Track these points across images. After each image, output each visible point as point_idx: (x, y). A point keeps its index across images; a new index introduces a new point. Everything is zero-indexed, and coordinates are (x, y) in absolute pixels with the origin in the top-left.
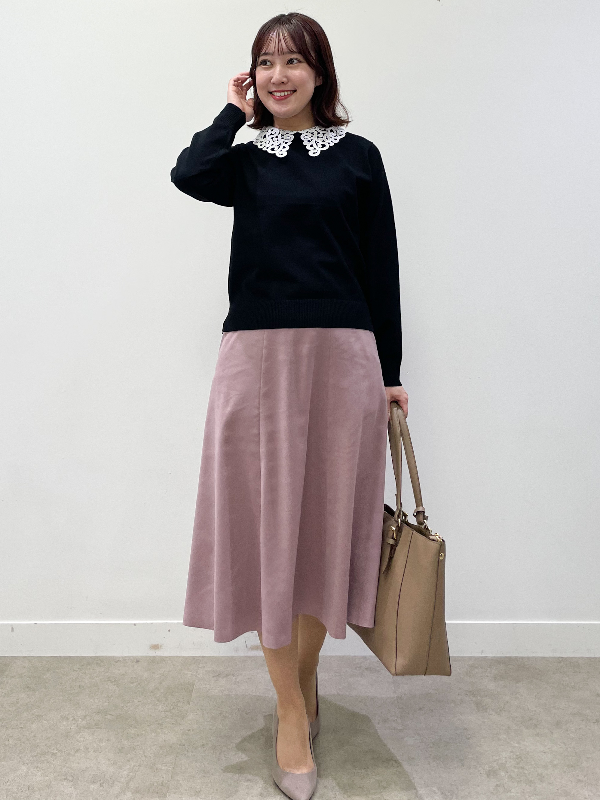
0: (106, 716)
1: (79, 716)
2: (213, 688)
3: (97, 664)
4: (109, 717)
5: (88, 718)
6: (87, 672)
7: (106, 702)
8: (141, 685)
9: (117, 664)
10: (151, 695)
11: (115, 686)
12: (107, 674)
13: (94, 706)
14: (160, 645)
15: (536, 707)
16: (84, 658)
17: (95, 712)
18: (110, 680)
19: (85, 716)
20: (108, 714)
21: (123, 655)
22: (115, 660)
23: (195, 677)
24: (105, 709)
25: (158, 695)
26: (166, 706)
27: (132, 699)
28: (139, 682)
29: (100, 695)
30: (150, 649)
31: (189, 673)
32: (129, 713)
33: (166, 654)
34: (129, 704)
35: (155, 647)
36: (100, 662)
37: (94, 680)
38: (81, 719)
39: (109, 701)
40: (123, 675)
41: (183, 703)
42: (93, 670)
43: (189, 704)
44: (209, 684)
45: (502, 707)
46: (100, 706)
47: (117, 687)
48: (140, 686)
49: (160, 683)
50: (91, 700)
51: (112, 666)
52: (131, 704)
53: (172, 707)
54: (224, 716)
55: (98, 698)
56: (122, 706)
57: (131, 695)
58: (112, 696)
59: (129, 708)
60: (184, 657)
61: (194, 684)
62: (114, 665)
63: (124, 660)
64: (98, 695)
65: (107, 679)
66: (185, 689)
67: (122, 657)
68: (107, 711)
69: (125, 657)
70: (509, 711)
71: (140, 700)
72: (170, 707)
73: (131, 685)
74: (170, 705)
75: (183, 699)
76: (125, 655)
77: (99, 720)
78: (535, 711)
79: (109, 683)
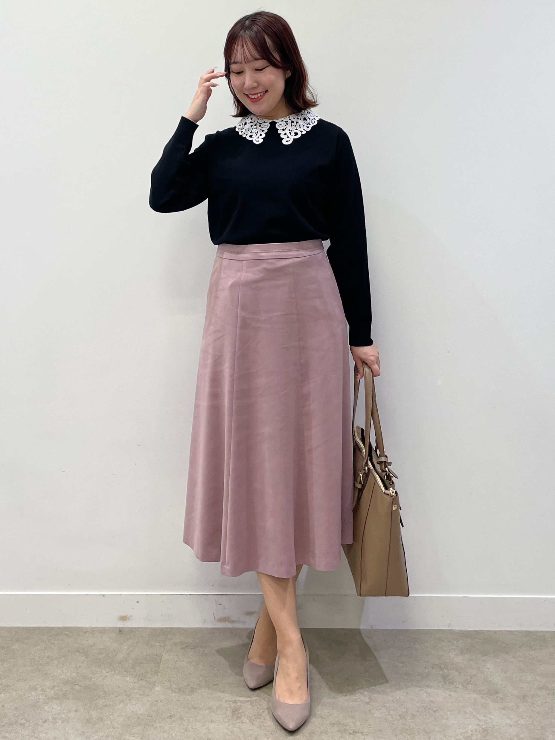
0: (74, 687)
1: (47, 686)
2: (181, 660)
3: (66, 635)
4: (77, 687)
5: (56, 689)
6: (55, 642)
7: (74, 673)
8: (109, 655)
9: (85, 635)
10: (119, 666)
11: (84, 657)
12: (76, 645)
13: (63, 677)
14: (128, 616)
15: (502, 680)
16: (52, 628)
17: (63, 683)
18: (78, 651)
19: (54, 686)
20: (76, 685)
21: (91, 626)
22: (85, 631)
23: (163, 648)
24: (73, 680)
25: (126, 666)
26: (134, 677)
27: (100, 670)
28: (107, 653)
29: (69, 666)
30: (118, 620)
31: (157, 644)
32: (97, 683)
33: (135, 625)
34: (97, 675)
35: (124, 618)
36: (69, 633)
37: (62, 651)
38: (49, 690)
39: (77, 672)
40: (91, 646)
41: (152, 674)
42: (62, 640)
43: (157, 675)
44: (177, 655)
45: (469, 681)
46: (69, 677)
47: (86, 657)
48: (108, 657)
49: (129, 654)
50: (59, 671)
51: (81, 637)
52: (99, 674)
53: (140, 678)
54: (191, 687)
55: (66, 669)
56: (90, 677)
57: (99, 666)
58: (80, 667)
59: (98, 679)
60: (152, 628)
61: (162, 656)
62: (83, 636)
63: (93, 631)
64: (66, 665)
65: (75, 650)
66: (153, 660)
67: (91, 628)
68: (75, 682)
69: (94, 628)
70: (476, 684)
71: (108, 671)
72: (138, 678)
73: (100, 656)
74: (138, 676)
75: (151, 670)
76: (93, 626)
77: (67, 691)
78: (501, 685)
79: (77, 654)
